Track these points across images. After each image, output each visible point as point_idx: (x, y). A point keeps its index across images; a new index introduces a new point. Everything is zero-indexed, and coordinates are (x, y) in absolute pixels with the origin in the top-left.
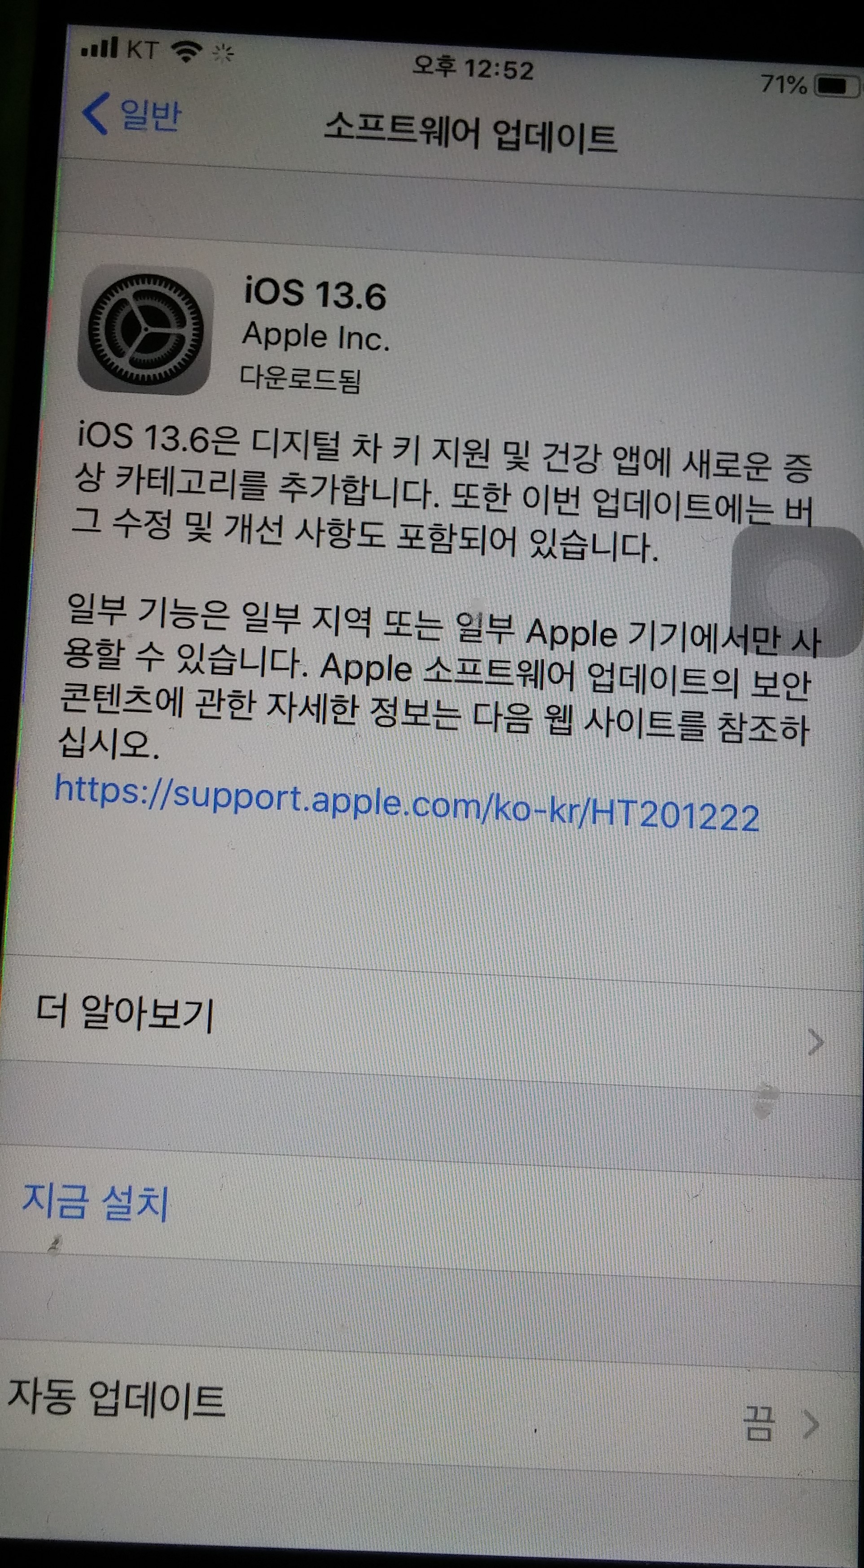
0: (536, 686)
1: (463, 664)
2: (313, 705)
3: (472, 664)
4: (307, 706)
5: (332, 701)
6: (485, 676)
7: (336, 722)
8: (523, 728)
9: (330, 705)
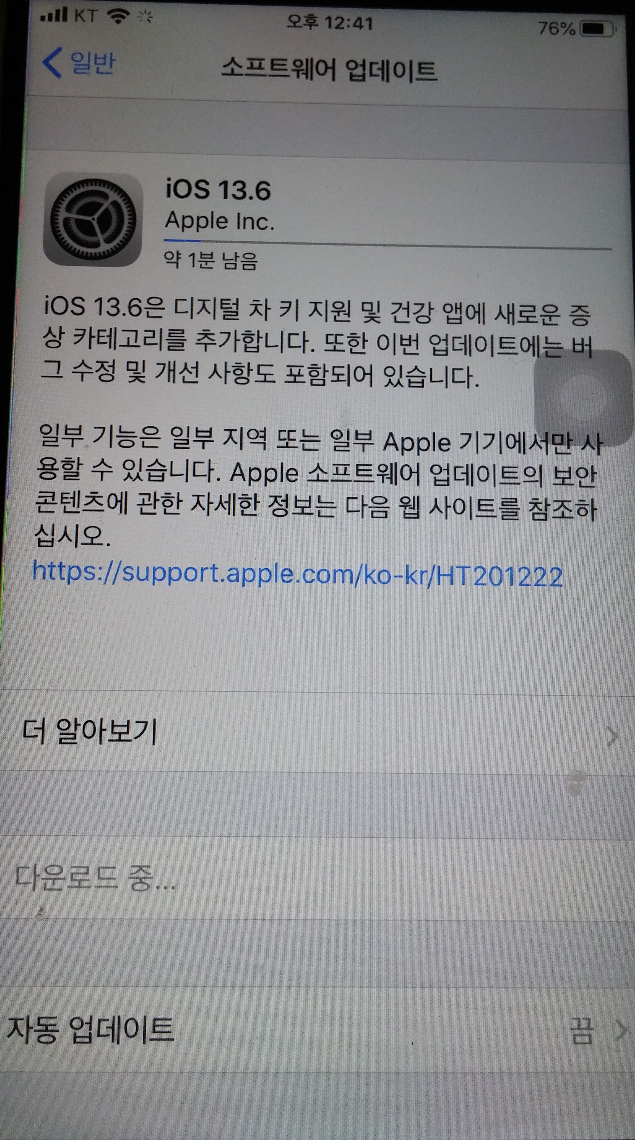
0: (391, 483)
1: (337, 468)
2: (226, 502)
3: (344, 467)
4: (221, 503)
5: (239, 498)
6: (353, 477)
7: (243, 514)
8: (383, 514)
9: (238, 502)
